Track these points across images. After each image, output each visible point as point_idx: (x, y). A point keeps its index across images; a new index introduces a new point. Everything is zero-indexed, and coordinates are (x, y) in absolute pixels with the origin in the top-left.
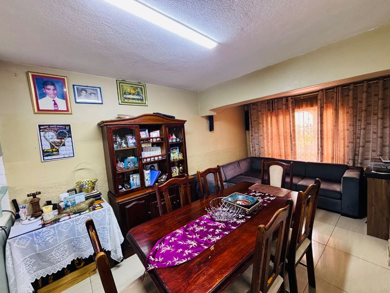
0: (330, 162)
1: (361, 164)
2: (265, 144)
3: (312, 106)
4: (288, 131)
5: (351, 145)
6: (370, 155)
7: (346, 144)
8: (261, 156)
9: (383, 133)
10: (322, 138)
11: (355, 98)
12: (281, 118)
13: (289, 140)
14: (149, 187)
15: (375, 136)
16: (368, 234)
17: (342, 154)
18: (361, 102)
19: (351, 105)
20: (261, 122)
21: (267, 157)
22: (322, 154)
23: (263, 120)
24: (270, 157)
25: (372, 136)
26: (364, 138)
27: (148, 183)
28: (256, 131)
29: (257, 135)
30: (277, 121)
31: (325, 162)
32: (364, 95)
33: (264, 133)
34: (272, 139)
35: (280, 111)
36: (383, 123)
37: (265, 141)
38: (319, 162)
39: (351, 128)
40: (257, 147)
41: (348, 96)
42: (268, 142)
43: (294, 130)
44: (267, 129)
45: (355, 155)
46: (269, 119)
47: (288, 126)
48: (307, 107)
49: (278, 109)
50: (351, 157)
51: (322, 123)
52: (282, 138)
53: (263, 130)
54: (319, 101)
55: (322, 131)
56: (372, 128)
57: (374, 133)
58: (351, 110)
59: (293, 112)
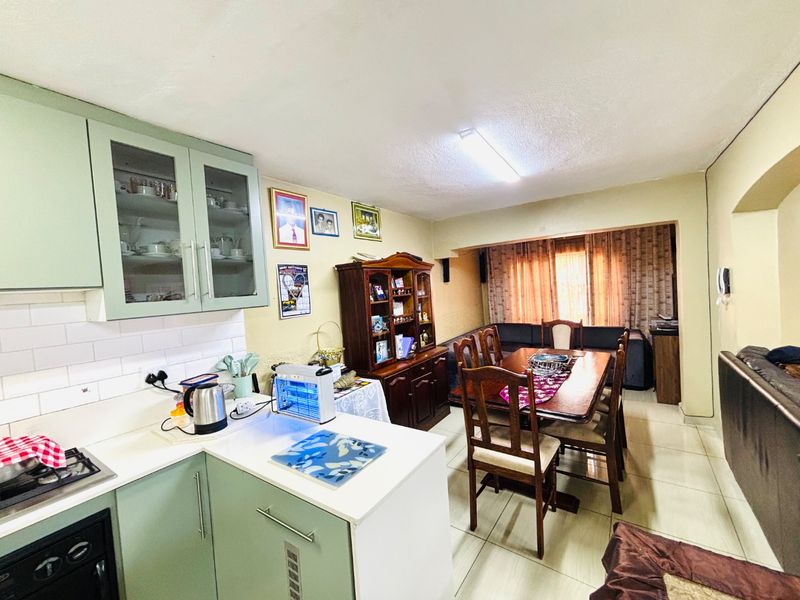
0: (603, 325)
1: (638, 326)
2: (513, 303)
3: (578, 250)
4: (548, 284)
5: (626, 303)
6: (648, 314)
7: (621, 301)
8: (506, 322)
9: (659, 287)
10: (592, 294)
11: (628, 243)
12: (536, 264)
13: (548, 297)
14: (403, 360)
15: (651, 290)
16: (659, 402)
17: (617, 314)
18: (635, 248)
19: (624, 252)
20: (505, 270)
21: (515, 322)
22: (593, 315)
23: (509, 268)
24: (521, 322)
25: (648, 291)
26: (641, 293)
27: (400, 354)
28: (498, 284)
29: (499, 290)
30: (531, 269)
31: (597, 325)
32: (638, 241)
33: (509, 287)
34: (523, 296)
35: (535, 256)
36: (659, 276)
37: (513, 299)
38: (590, 325)
39: (626, 281)
40: (499, 309)
41: (620, 239)
42: (517, 300)
43: (555, 283)
44: (516, 281)
45: (631, 315)
46: (519, 265)
47: (547, 278)
48: (571, 250)
49: (532, 252)
50: (627, 318)
51: (592, 273)
52: (538, 293)
53: (509, 283)
54: (587, 245)
55: (592, 284)
56: (647, 280)
57: (650, 287)
58: (624, 258)
59: (554, 257)
